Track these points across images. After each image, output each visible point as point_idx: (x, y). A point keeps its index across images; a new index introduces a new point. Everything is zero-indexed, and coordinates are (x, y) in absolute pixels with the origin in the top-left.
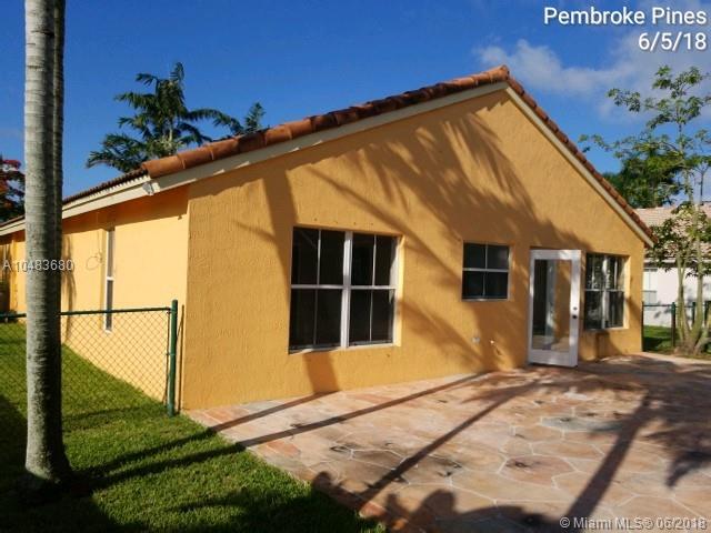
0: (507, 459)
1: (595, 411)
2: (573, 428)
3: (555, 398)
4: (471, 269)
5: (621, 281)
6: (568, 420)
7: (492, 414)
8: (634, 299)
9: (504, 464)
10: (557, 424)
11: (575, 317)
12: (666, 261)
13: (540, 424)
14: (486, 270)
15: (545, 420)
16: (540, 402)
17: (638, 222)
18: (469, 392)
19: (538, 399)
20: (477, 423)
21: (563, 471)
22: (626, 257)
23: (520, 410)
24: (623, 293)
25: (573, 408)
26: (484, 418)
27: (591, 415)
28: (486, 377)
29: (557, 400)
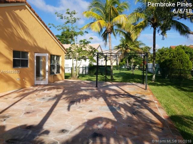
0: (24, 112)
1: (51, 95)
2: (45, 100)
3: (41, 93)
4: (16, 59)
5: (59, 62)
6: (44, 98)
7: (22, 100)
8: (62, 66)
9: (23, 113)
10: (41, 100)
11: (47, 71)
12: (70, 57)
13: (36, 101)
14: (21, 59)
15: (38, 99)
16: (37, 95)
17: (63, 47)
18: (16, 95)
19: (36, 94)
20: (17, 104)
21: (40, 112)
22: (60, 56)
23: (31, 98)
24: (60, 65)
25: (45, 95)
26: (19, 102)
27: (50, 96)
28: (22, 90)
29: (42, 94)
